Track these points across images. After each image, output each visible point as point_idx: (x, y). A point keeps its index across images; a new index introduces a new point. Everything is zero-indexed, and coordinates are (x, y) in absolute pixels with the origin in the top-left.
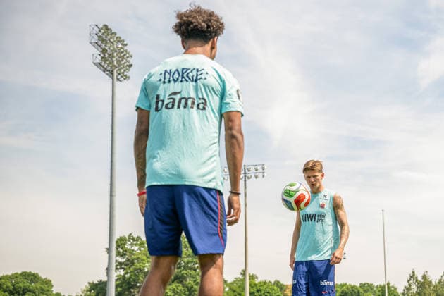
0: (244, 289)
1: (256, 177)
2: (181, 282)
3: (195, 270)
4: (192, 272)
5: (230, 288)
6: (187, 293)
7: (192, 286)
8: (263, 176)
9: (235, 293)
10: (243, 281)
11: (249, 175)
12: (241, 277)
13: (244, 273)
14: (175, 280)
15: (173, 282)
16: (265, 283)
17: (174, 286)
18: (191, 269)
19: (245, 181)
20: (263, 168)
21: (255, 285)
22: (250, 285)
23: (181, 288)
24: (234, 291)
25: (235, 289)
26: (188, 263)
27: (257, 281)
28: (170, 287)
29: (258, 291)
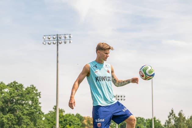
0: (55, 119)
1: (65, 43)
2: (13, 113)
3: (23, 105)
4: (21, 106)
5: (46, 118)
6: (17, 121)
7: (20, 116)
8: (70, 42)
9: (49, 122)
10: (55, 113)
11: (60, 42)
12: (53, 110)
13: (55, 108)
14: (9, 111)
15: (7, 113)
16: (70, 115)
17: (8, 115)
18: (20, 104)
19: (58, 45)
20: (70, 37)
21: (63, 116)
22: (60, 116)
23: (13, 117)
24: (49, 120)
25: (49, 118)
26: (18, 100)
27: (64, 114)
28: (6, 116)
29: (65, 120)
